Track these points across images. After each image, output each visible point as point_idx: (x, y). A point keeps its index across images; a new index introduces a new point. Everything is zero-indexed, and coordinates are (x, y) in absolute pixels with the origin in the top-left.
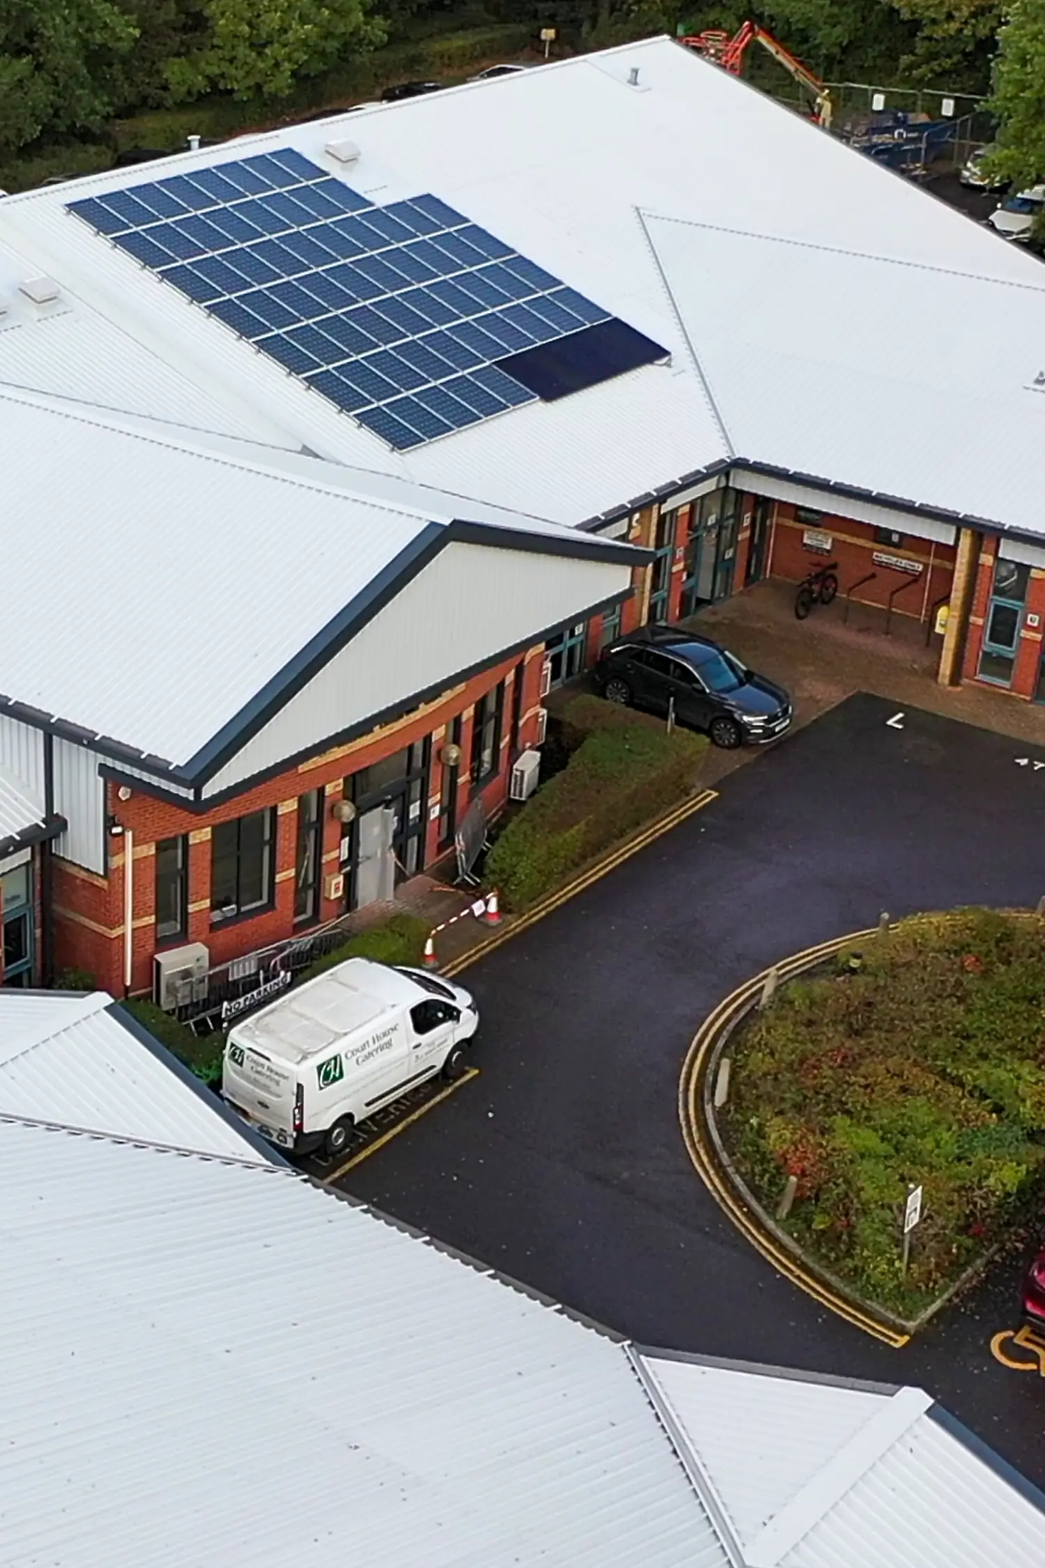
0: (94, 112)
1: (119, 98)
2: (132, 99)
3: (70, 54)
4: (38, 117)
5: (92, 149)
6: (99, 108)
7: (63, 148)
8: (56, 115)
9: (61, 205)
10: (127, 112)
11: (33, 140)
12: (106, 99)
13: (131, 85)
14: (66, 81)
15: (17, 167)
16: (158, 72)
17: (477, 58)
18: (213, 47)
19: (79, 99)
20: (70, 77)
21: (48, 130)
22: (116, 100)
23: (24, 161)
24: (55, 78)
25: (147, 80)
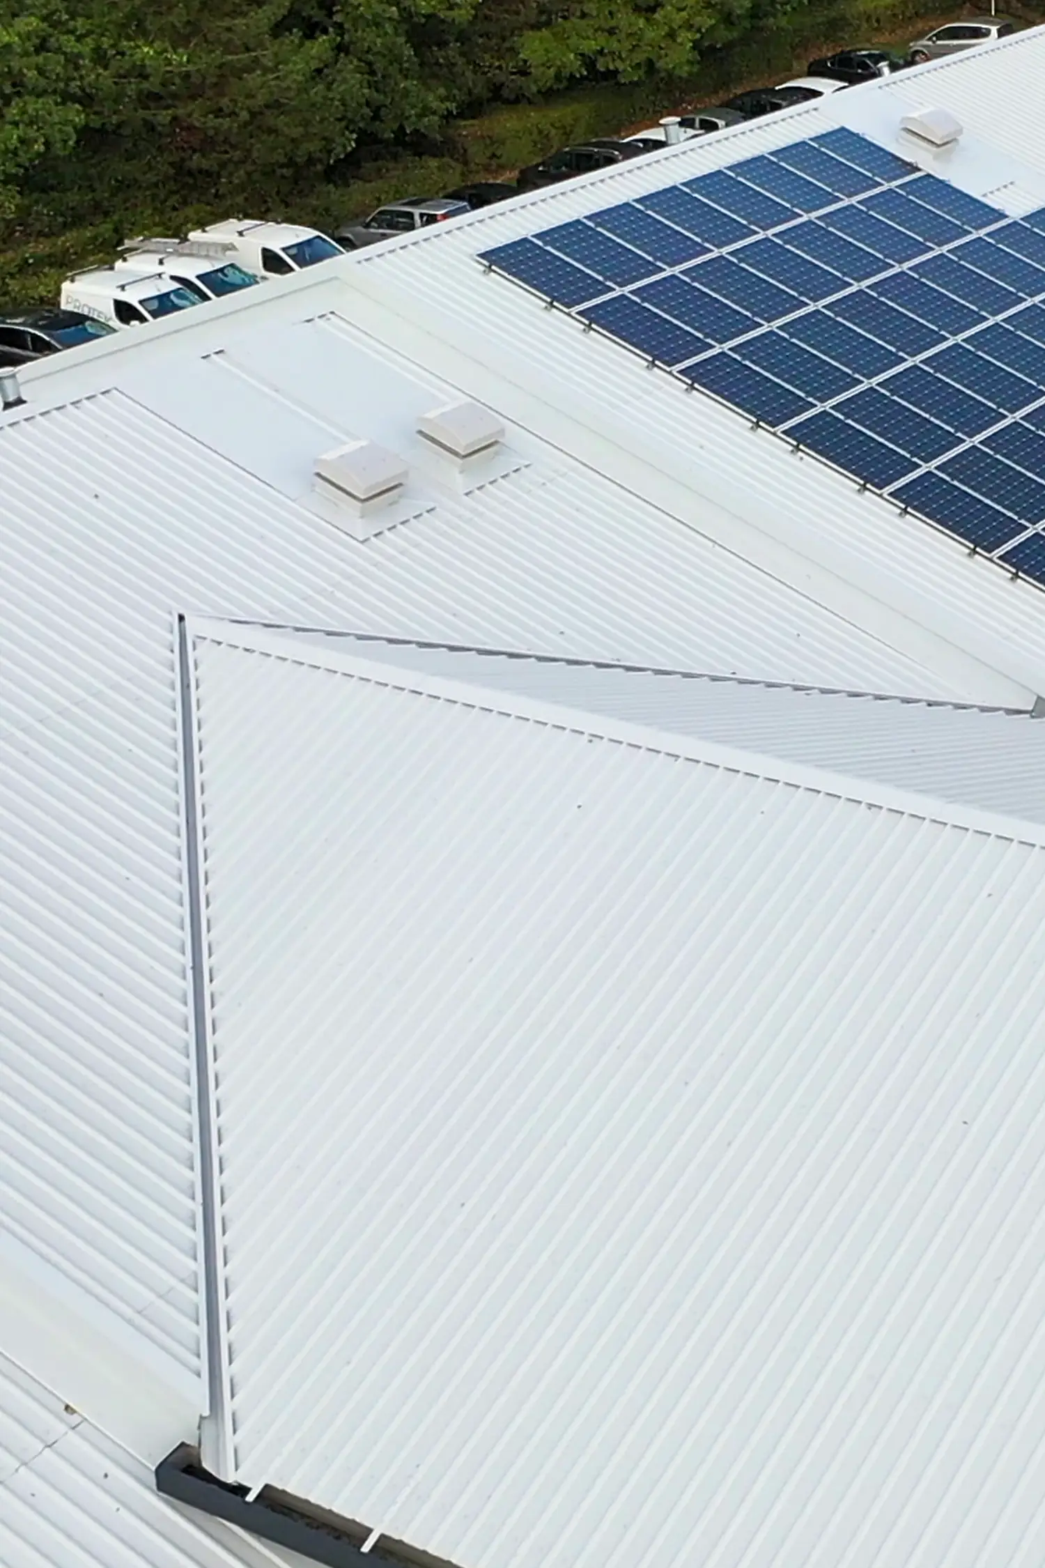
0: (426, 111)
1: (460, 90)
2: (480, 90)
3: (389, 28)
4: (351, 121)
5: (433, 163)
6: (435, 105)
7: (391, 165)
8: (376, 117)
9: (471, 256)
10: (472, 108)
11: (348, 155)
12: (442, 91)
13: (475, 72)
14: (385, 68)
15: (329, 193)
16: (513, 51)
17: (910, 18)
18: (584, 15)
19: (406, 93)
20: (391, 64)
21: (367, 138)
22: (455, 91)
23: (336, 186)
24: (370, 64)
25: (497, 64)
